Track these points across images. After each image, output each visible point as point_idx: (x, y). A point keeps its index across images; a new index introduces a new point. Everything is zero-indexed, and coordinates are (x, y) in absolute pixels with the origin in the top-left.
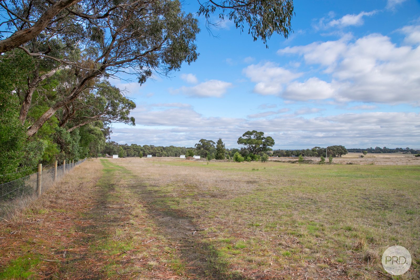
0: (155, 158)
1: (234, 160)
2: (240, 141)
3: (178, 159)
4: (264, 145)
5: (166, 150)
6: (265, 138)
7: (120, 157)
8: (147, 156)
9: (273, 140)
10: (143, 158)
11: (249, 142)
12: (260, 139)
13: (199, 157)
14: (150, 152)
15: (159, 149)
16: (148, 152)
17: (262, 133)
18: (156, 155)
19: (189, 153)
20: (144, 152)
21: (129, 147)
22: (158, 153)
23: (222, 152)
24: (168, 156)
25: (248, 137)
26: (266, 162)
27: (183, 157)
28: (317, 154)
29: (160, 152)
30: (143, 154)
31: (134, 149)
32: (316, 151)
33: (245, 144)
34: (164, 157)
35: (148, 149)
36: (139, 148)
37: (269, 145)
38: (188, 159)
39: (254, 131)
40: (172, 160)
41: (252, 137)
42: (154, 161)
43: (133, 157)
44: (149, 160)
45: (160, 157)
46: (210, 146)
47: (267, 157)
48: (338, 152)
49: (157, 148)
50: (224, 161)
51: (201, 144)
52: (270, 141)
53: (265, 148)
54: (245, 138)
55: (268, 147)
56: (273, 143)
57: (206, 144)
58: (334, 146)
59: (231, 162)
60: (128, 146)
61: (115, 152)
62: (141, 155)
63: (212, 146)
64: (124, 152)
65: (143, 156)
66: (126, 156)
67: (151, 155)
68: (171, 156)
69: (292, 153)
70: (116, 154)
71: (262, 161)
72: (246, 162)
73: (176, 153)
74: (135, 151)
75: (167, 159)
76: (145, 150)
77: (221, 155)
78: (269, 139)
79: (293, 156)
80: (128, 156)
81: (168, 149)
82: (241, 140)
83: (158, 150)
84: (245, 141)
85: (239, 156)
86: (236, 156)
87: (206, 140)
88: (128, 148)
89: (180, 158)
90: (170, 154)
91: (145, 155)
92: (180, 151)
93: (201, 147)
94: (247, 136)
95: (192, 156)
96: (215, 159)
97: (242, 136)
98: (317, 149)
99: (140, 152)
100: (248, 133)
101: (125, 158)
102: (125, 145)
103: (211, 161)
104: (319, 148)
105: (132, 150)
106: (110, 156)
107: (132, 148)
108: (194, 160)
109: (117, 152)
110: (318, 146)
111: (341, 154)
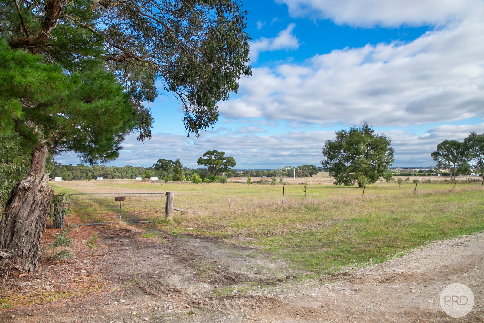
0: (106, 180)
1: (192, 182)
2: (200, 162)
3: (133, 181)
4: (225, 165)
5: (120, 171)
6: (226, 158)
7: (64, 180)
8: (96, 178)
9: (234, 161)
10: (92, 181)
11: (209, 162)
12: (221, 159)
13: (156, 179)
14: (100, 173)
15: (112, 170)
16: (98, 173)
17: (223, 153)
18: (108, 177)
19: (146, 174)
20: (93, 173)
21: (75, 168)
22: (109, 174)
23: (179, 174)
24: (122, 178)
25: (209, 157)
26: (225, 183)
27: (139, 179)
28: (287, 174)
29: (113, 173)
30: (92, 175)
31: (80, 170)
32: (286, 171)
33: (206, 164)
34: (117, 178)
35: (98, 170)
36: (87, 169)
37: (230, 166)
38: (144, 181)
39: (214, 151)
40: (126, 182)
41: (213, 157)
42: (105, 183)
43: (79, 179)
44: (99, 183)
45: (112, 179)
46: (170, 166)
47: (225, 178)
48: (309, 172)
49: (109, 169)
50: (182, 183)
51: (160, 164)
52: (231, 161)
53: (226, 169)
54: (205, 158)
55: (229, 167)
56: (234, 164)
57: (166, 164)
58: (305, 166)
59: (188, 184)
60: (73, 167)
61: (57, 174)
62: (90, 177)
63: (171, 166)
64: (68, 174)
65: (92, 179)
66: (71, 179)
67: (102, 177)
68: (126, 178)
69: (262, 174)
70: (58, 177)
71: (221, 182)
72: (204, 184)
73: (132, 174)
74: (82, 172)
75: (120, 181)
76: (94, 172)
77: (179, 176)
78: (230, 159)
79: (263, 176)
80: (74, 178)
81: (123, 169)
82: (201, 160)
83: (111, 172)
84: (205, 162)
85: (197, 177)
86: (194, 177)
87: (165, 160)
88: (73, 169)
89: (136, 181)
90: (125, 175)
91: (94, 177)
92: (137, 172)
93: (160, 168)
94: (207, 157)
95: (149, 178)
96: (172, 181)
97: (202, 156)
98: (289, 168)
99: (88, 174)
100: (209, 153)
101: (70, 181)
102: (69, 165)
103: (168, 183)
104: (290, 167)
105: (79, 172)
106: (51, 179)
107: (78, 169)
108: (150, 182)
109: (60, 174)
110: (290, 166)
111: (312, 173)
